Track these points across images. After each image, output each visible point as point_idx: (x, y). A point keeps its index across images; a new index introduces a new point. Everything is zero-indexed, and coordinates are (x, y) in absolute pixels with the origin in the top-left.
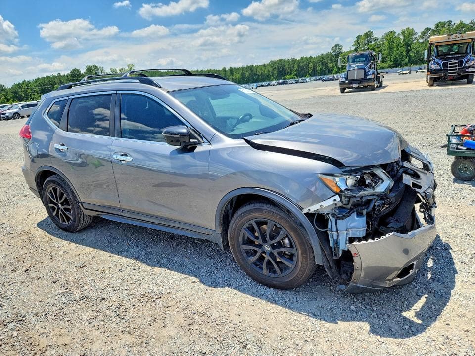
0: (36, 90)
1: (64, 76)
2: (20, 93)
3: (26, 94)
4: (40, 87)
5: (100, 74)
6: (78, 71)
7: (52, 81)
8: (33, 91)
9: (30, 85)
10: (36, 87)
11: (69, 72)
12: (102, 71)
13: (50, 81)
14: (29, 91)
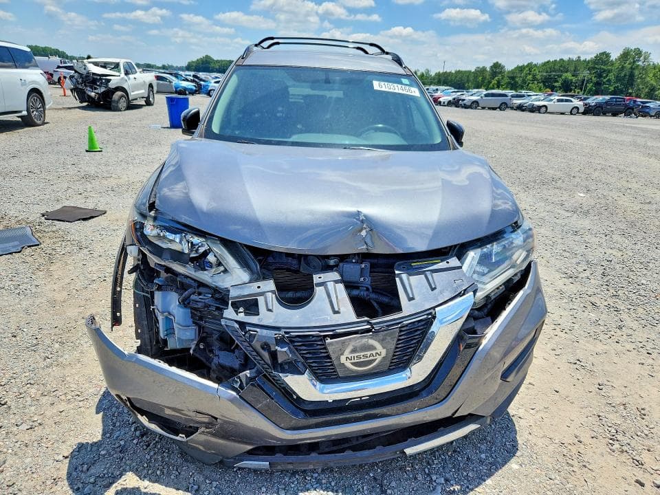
0: (538, 77)
1: (585, 61)
2: (517, 79)
3: (524, 81)
4: (545, 74)
5: (640, 63)
6: (608, 55)
7: (564, 67)
8: (534, 78)
9: (535, 70)
10: (540, 74)
11: (593, 56)
12: (645, 59)
13: (561, 66)
14: (530, 77)
